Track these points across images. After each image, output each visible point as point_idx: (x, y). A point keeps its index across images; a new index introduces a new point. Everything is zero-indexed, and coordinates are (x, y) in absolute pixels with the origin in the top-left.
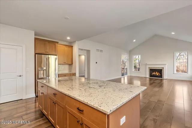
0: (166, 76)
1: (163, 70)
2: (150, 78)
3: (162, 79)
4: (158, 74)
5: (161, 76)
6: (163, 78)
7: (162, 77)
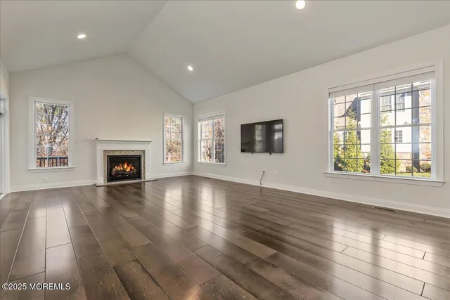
0: (149, 173)
1: (143, 157)
2: (108, 186)
3: (140, 183)
4: (128, 170)
5: (138, 174)
6: (142, 180)
7: (140, 177)
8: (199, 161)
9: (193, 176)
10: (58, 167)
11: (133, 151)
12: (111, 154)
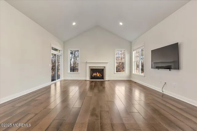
0: (107, 77)
1: (104, 70)
2: (91, 81)
4: (98, 75)
5: (102, 77)
6: (104, 80)
7: (103, 79)
8: (133, 73)
9: (131, 80)
10: (76, 72)
11: (100, 67)
12: (92, 68)
